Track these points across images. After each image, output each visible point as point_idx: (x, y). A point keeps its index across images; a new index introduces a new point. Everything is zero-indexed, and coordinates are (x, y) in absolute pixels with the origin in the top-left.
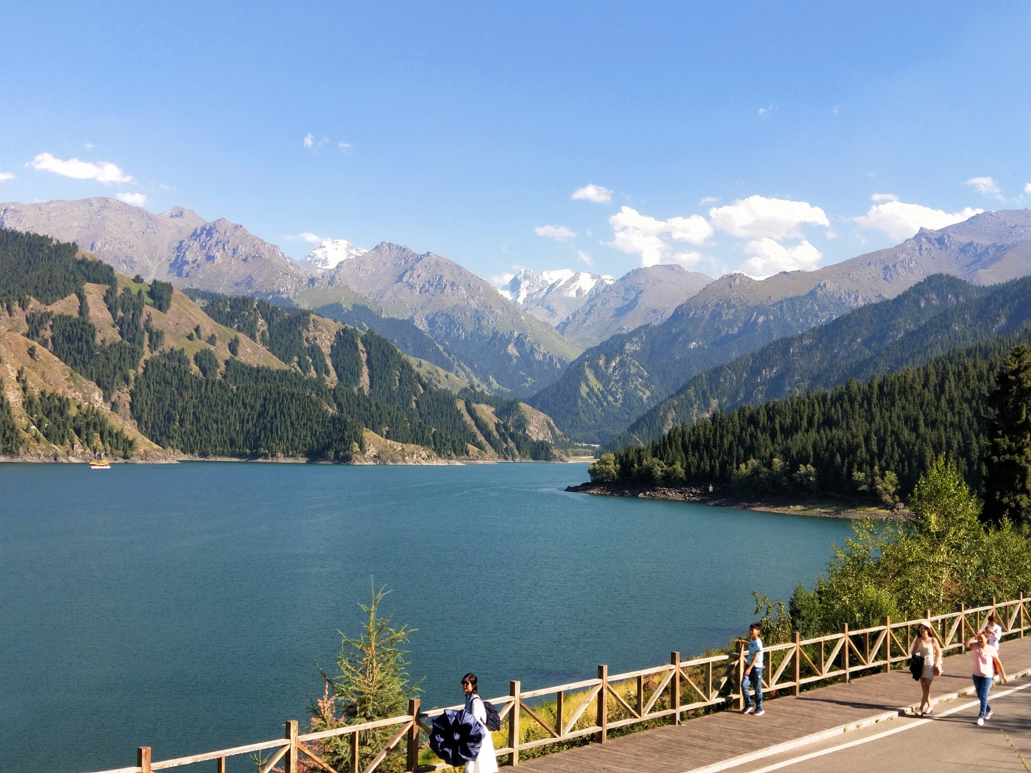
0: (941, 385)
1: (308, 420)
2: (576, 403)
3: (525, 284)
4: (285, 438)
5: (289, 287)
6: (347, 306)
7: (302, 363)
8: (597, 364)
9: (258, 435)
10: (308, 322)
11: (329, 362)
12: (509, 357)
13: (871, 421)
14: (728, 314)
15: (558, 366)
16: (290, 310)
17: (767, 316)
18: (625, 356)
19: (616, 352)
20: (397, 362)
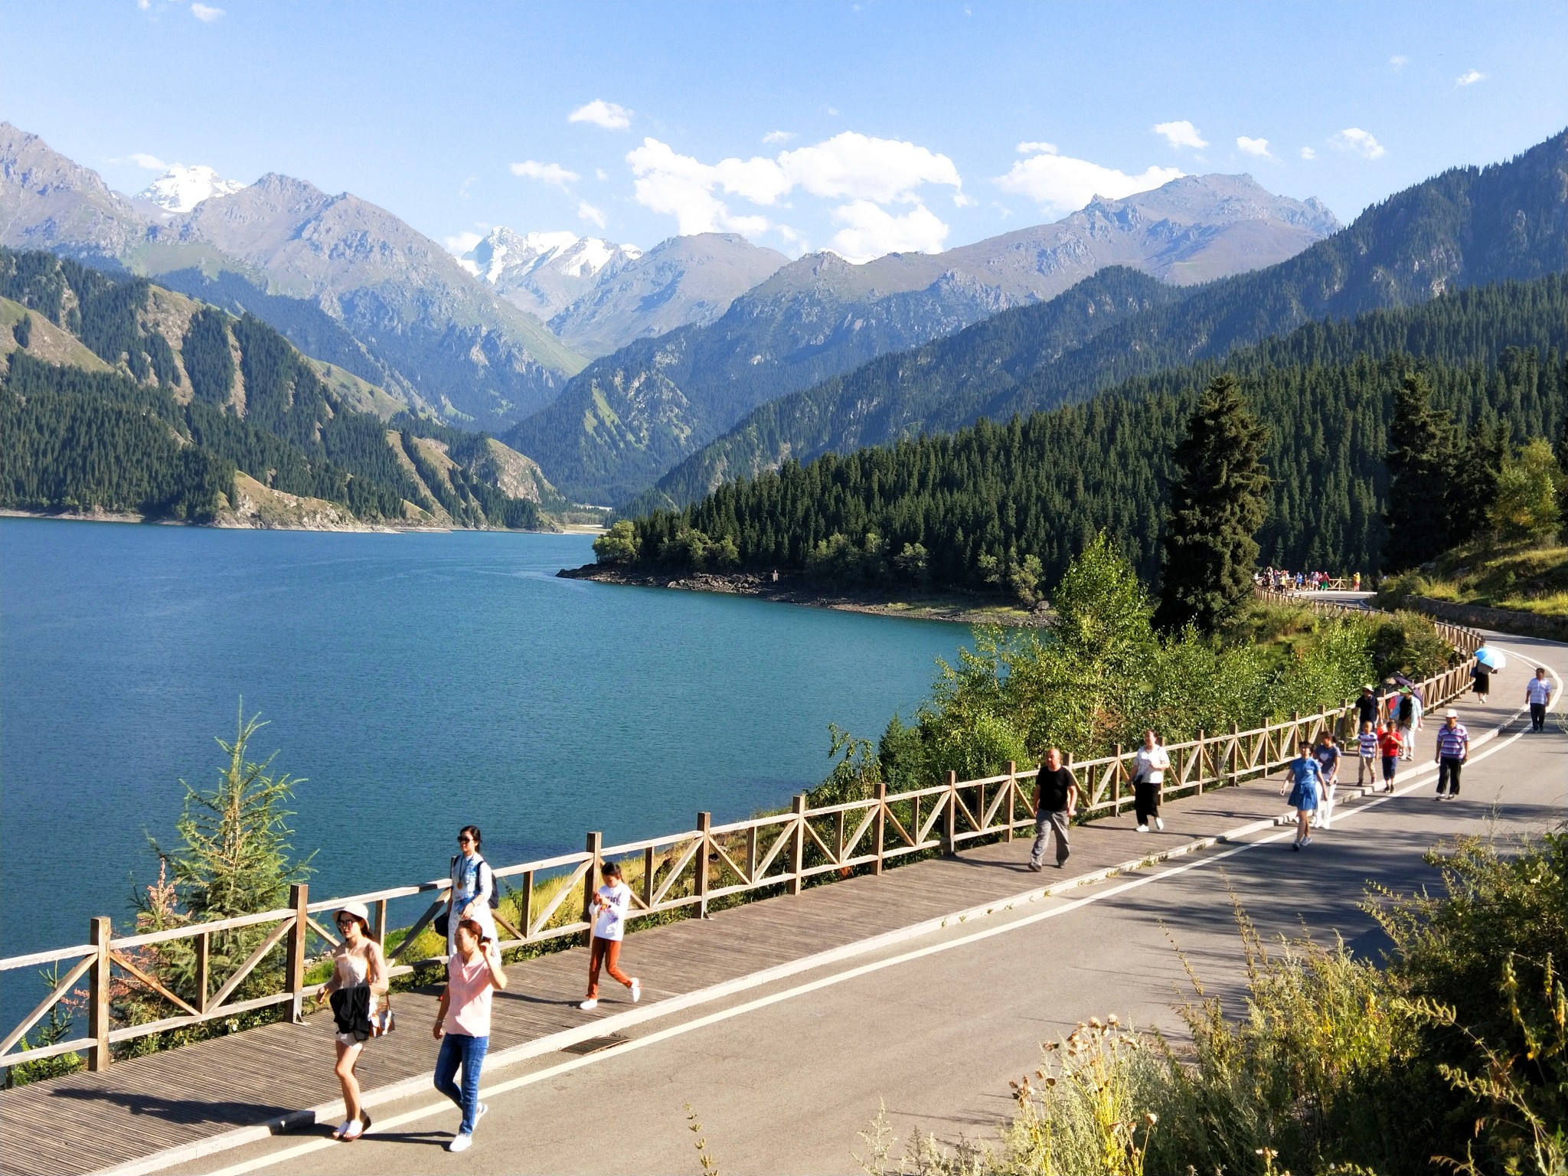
0: (1111, 431)
1: (144, 454)
2: (576, 442)
3: (499, 252)
4: (107, 483)
5: (115, 239)
6: (210, 273)
7: (135, 362)
8: (612, 383)
9: (62, 475)
10: (145, 296)
11: (179, 362)
12: (473, 366)
13: (1008, 480)
14: (810, 315)
15: (551, 384)
16: (115, 276)
17: (867, 320)
18: (653, 372)
19: (641, 365)
20: (290, 368)
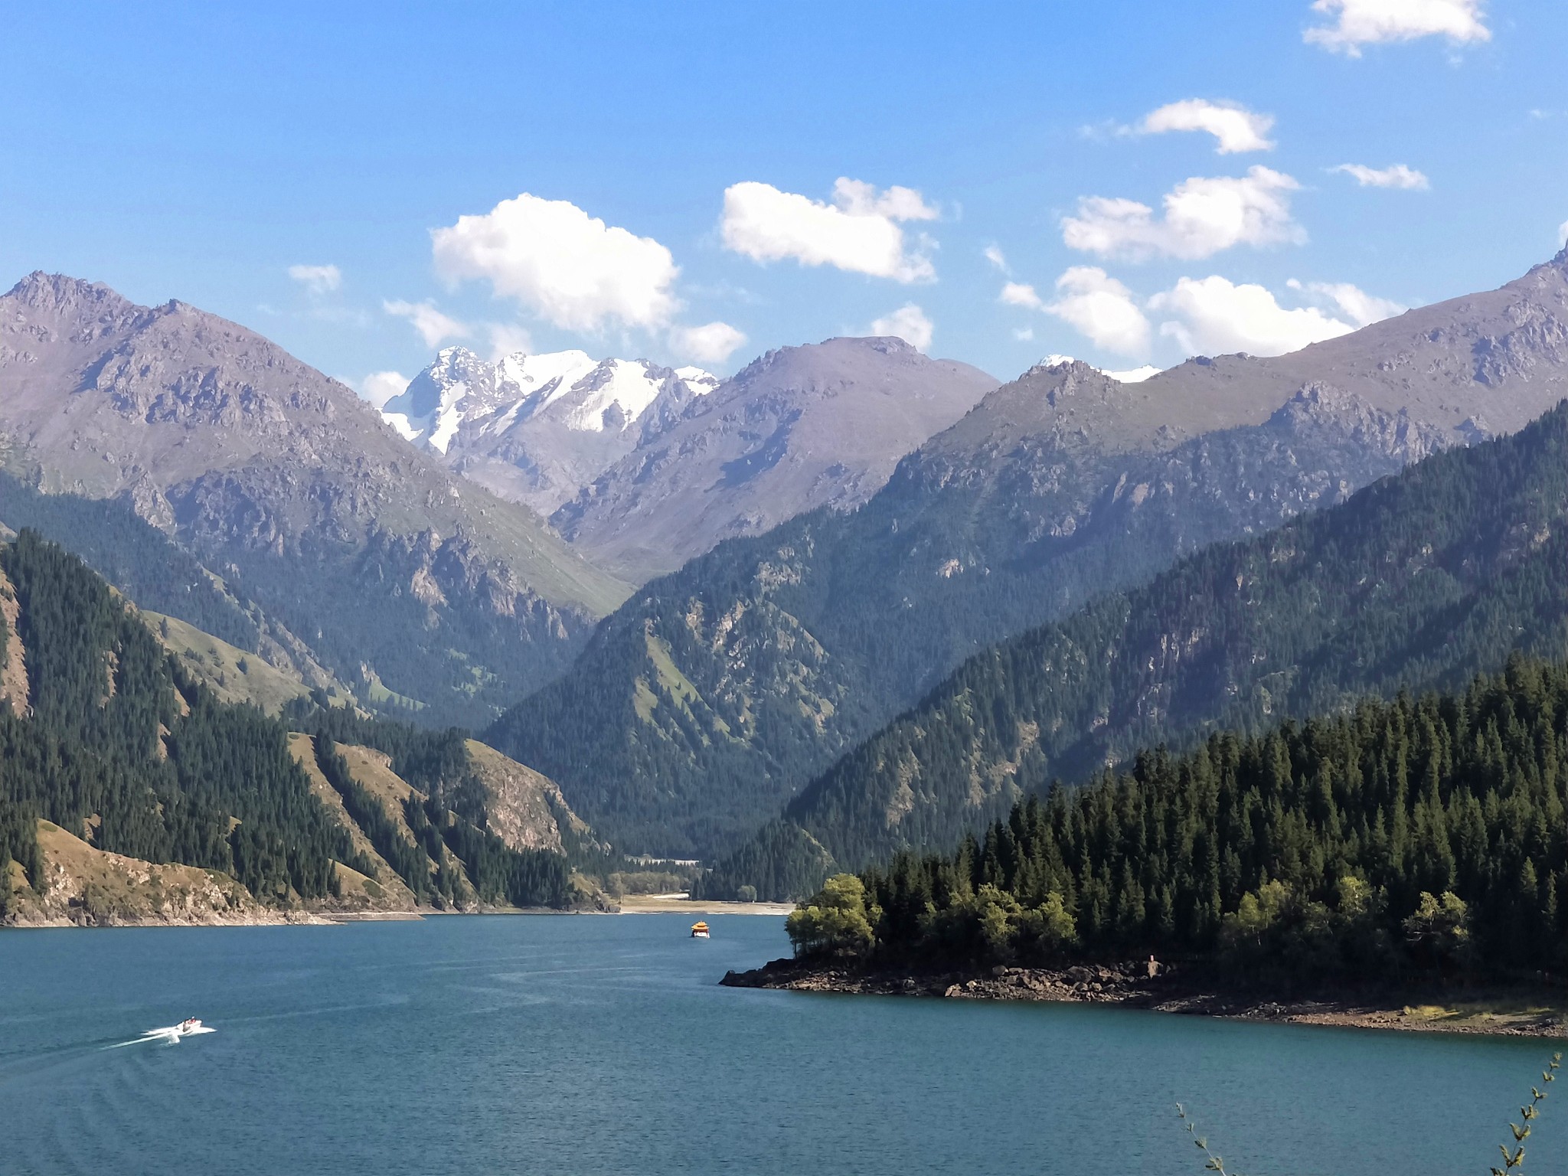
2: (621, 739)
3: (452, 394)
8: (681, 624)
12: (417, 607)
14: (1046, 481)
15: (562, 632)
17: (1158, 484)
18: (758, 601)
19: (735, 589)
20: (108, 626)
